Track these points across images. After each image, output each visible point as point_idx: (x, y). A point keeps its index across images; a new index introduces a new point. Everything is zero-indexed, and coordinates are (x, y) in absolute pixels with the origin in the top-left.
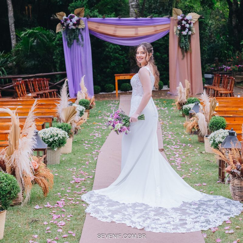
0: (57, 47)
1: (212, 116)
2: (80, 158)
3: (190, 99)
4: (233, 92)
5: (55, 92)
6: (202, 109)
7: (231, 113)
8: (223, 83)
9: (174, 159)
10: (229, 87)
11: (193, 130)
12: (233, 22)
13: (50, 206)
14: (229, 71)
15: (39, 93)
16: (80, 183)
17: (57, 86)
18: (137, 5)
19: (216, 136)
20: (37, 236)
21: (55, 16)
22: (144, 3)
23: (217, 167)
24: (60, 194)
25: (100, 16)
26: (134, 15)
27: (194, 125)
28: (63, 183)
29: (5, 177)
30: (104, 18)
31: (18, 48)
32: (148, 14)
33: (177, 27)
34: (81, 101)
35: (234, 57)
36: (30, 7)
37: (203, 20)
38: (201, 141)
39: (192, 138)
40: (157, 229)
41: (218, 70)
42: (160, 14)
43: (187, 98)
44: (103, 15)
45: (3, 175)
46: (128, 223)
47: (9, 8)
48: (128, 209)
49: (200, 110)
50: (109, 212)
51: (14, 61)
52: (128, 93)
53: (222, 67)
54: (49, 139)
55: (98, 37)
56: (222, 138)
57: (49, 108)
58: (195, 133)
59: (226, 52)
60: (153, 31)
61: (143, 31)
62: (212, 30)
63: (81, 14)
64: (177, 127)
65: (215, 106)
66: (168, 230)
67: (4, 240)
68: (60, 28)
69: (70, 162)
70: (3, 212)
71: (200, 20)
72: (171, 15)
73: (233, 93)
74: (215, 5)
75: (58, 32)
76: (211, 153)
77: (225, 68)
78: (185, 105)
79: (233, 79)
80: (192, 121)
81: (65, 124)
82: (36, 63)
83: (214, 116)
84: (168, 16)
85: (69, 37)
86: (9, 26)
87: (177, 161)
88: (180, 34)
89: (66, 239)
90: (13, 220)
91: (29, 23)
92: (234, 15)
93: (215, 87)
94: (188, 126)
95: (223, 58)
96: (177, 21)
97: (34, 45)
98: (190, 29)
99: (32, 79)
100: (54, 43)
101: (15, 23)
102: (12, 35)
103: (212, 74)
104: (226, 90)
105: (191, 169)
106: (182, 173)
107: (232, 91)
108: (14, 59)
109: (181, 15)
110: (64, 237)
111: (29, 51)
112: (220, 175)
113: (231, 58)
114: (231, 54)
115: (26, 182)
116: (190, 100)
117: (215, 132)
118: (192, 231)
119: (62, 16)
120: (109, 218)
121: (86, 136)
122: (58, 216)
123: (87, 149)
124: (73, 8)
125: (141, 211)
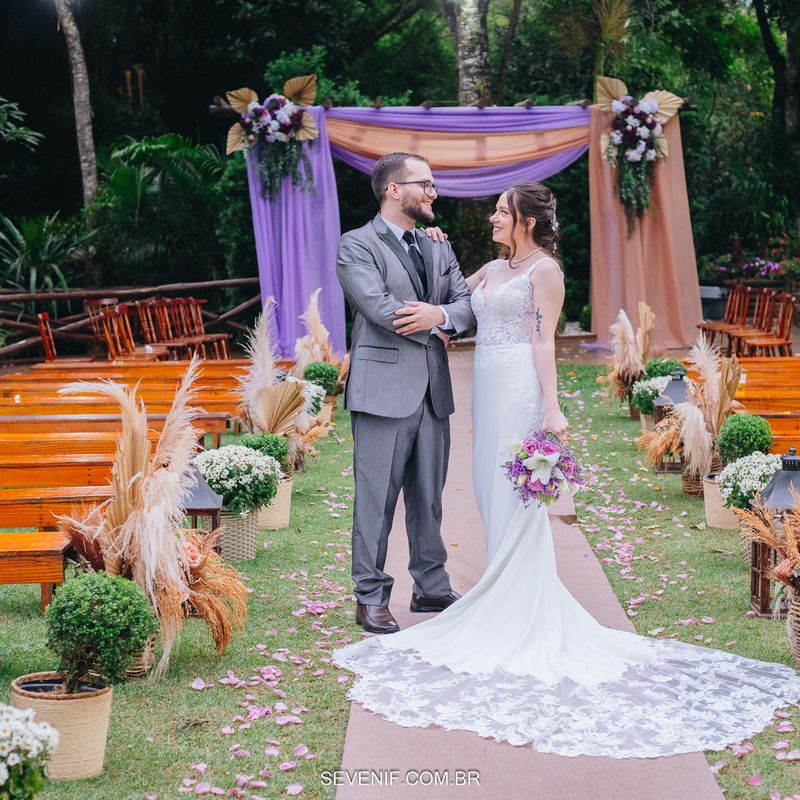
0: (228, 199)
1: (727, 414)
2: (316, 542)
3: (653, 363)
4: (790, 341)
5: (223, 342)
6: (693, 392)
7: (786, 407)
8: (757, 316)
9: (609, 547)
10: (776, 328)
11: (666, 459)
12: (787, 120)
13: (237, 680)
14: (775, 278)
15: (175, 344)
16: (322, 616)
17: (229, 322)
18: (482, 68)
19: (742, 473)
20: (205, 766)
21: (223, 101)
22: (503, 61)
23: (745, 569)
24: (265, 647)
25: (366, 100)
26: (473, 99)
27: (671, 444)
28: (270, 617)
29: (111, 587)
30: (378, 107)
31: (103, 204)
32: (517, 95)
33: (611, 138)
34: (313, 368)
35: (790, 232)
36: (141, 72)
37: (694, 113)
38: (691, 493)
39: (663, 483)
40: (574, 745)
41: (739, 274)
42: (555, 95)
43: (644, 362)
44: (373, 98)
45: (105, 581)
46: (482, 729)
47: (75, 76)
48: (478, 689)
49: (689, 397)
50: (422, 698)
51: (91, 244)
52: (453, 346)
53: (752, 265)
54: (224, 482)
55: (359, 169)
56: (760, 479)
57: (211, 391)
58: (675, 468)
59: (767, 216)
60: (535, 147)
61: (503, 148)
62: (721, 146)
63: (306, 96)
64: (613, 451)
65: (737, 383)
66: (607, 749)
67: (107, 778)
68: (239, 138)
69: (286, 555)
70: (105, 692)
71: (683, 113)
72: (590, 97)
73: (789, 345)
74: (731, 67)
75: (233, 153)
76: (726, 528)
77: (763, 266)
78: (639, 381)
79: (789, 300)
80: (665, 428)
81: (269, 436)
82: (161, 248)
83: (733, 413)
84: (582, 102)
85: (269, 168)
86: (74, 132)
87: (618, 551)
88: (621, 158)
89: (292, 774)
90: (129, 721)
91: (137, 124)
92: (792, 99)
93: (732, 326)
94: (653, 444)
95: (757, 236)
96: (611, 117)
97: (154, 195)
98: (651, 144)
99: (153, 301)
100: (219, 188)
101: (94, 122)
102: (85, 161)
103: (721, 285)
104: (767, 337)
105: (664, 576)
106: (637, 587)
107: (787, 339)
108: (90, 238)
109: (623, 99)
110: (287, 771)
111: (137, 211)
112: (754, 592)
113: (782, 236)
114: (782, 222)
115: (167, 607)
116: (655, 366)
117: (739, 462)
118: (677, 751)
119: (244, 101)
120: (423, 715)
121: (329, 478)
122: (265, 710)
123: (336, 515)
124: (280, 77)
125: (515, 694)
